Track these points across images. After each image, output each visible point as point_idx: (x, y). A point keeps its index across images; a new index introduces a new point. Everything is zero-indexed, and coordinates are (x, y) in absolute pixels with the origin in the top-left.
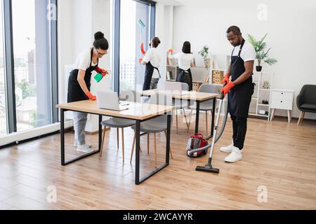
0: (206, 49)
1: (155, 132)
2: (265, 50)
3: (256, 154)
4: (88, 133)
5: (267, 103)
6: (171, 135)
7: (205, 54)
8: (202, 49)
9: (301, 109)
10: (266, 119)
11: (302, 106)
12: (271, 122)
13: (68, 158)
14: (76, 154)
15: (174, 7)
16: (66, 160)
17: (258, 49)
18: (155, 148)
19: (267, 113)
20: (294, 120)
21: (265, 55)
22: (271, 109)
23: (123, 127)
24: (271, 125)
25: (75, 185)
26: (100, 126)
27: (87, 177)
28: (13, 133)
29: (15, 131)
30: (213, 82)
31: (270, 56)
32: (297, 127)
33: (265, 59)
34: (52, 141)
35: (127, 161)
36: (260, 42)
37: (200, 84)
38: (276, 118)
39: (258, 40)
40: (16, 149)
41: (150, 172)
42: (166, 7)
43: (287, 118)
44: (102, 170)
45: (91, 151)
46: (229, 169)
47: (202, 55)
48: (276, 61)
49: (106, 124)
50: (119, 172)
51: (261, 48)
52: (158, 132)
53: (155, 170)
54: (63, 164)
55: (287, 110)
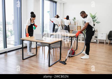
0: (75, 18)
1: (56, 48)
2: (96, 18)
3: (93, 56)
4: (32, 48)
5: (97, 37)
6: (62, 49)
7: (74, 20)
8: (73, 18)
9: (109, 39)
10: (97, 43)
11: (109, 38)
12: (98, 44)
13: (25, 57)
14: (28, 56)
15: (63, 4)
16: (24, 58)
17: (93, 18)
18: (56, 54)
19: (97, 41)
20: (107, 43)
21: (96, 20)
22: (98, 40)
23: (44, 46)
24: (98, 45)
25: (27, 67)
26: (36, 46)
27: (32, 64)
28: (6, 49)
29: (6, 48)
30: (77, 30)
31: (98, 21)
32: (108, 46)
33: (96, 21)
34: (20, 51)
35: (46, 58)
36: (94, 16)
37: (73, 31)
38: (100, 43)
39: (93, 15)
40: (7, 54)
41: (54, 62)
42: (61, 3)
43: (104, 43)
44: (37, 62)
45: (33, 55)
46: (83, 61)
47: (73, 20)
48: (100, 22)
49: (38, 45)
50: (43, 62)
51: (94, 18)
52: (57, 48)
53: (56, 62)
54: (23, 59)
55: (104, 40)
